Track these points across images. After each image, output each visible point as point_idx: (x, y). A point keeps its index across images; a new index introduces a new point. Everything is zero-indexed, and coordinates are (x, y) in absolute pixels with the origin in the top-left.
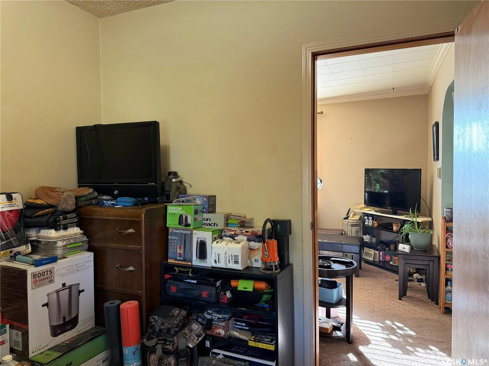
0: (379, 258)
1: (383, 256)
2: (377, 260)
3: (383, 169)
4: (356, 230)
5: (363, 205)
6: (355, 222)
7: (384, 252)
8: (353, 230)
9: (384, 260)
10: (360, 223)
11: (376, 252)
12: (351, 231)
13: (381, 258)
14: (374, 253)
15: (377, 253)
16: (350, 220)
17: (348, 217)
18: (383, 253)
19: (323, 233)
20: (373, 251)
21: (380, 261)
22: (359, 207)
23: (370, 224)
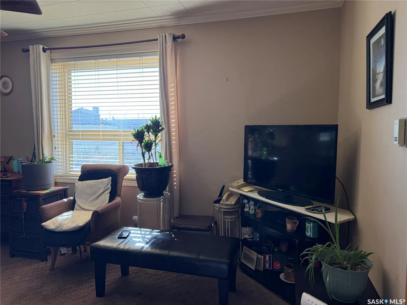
0: (265, 265)
1: (270, 262)
2: (261, 269)
3: (273, 126)
4: (231, 220)
5: (241, 182)
6: (229, 209)
7: (271, 255)
8: (227, 220)
9: (271, 269)
10: (236, 209)
11: (259, 256)
12: (225, 222)
13: (267, 265)
14: (257, 258)
15: (261, 258)
16: (223, 204)
17: (221, 200)
18: (270, 257)
19: (182, 225)
20: (256, 254)
21: (265, 270)
22: (235, 184)
23: (252, 212)
